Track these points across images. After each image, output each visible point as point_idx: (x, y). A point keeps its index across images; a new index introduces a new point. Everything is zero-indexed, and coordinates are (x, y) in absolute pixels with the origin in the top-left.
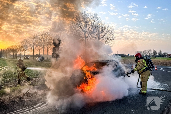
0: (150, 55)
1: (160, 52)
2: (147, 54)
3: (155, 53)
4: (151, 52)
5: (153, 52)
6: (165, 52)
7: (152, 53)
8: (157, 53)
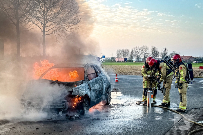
0: (145, 58)
1: (165, 51)
2: (139, 56)
3: (155, 53)
4: (147, 52)
5: (150, 52)
6: (174, 52)
7: (148, 54)
8: (159, 53)
